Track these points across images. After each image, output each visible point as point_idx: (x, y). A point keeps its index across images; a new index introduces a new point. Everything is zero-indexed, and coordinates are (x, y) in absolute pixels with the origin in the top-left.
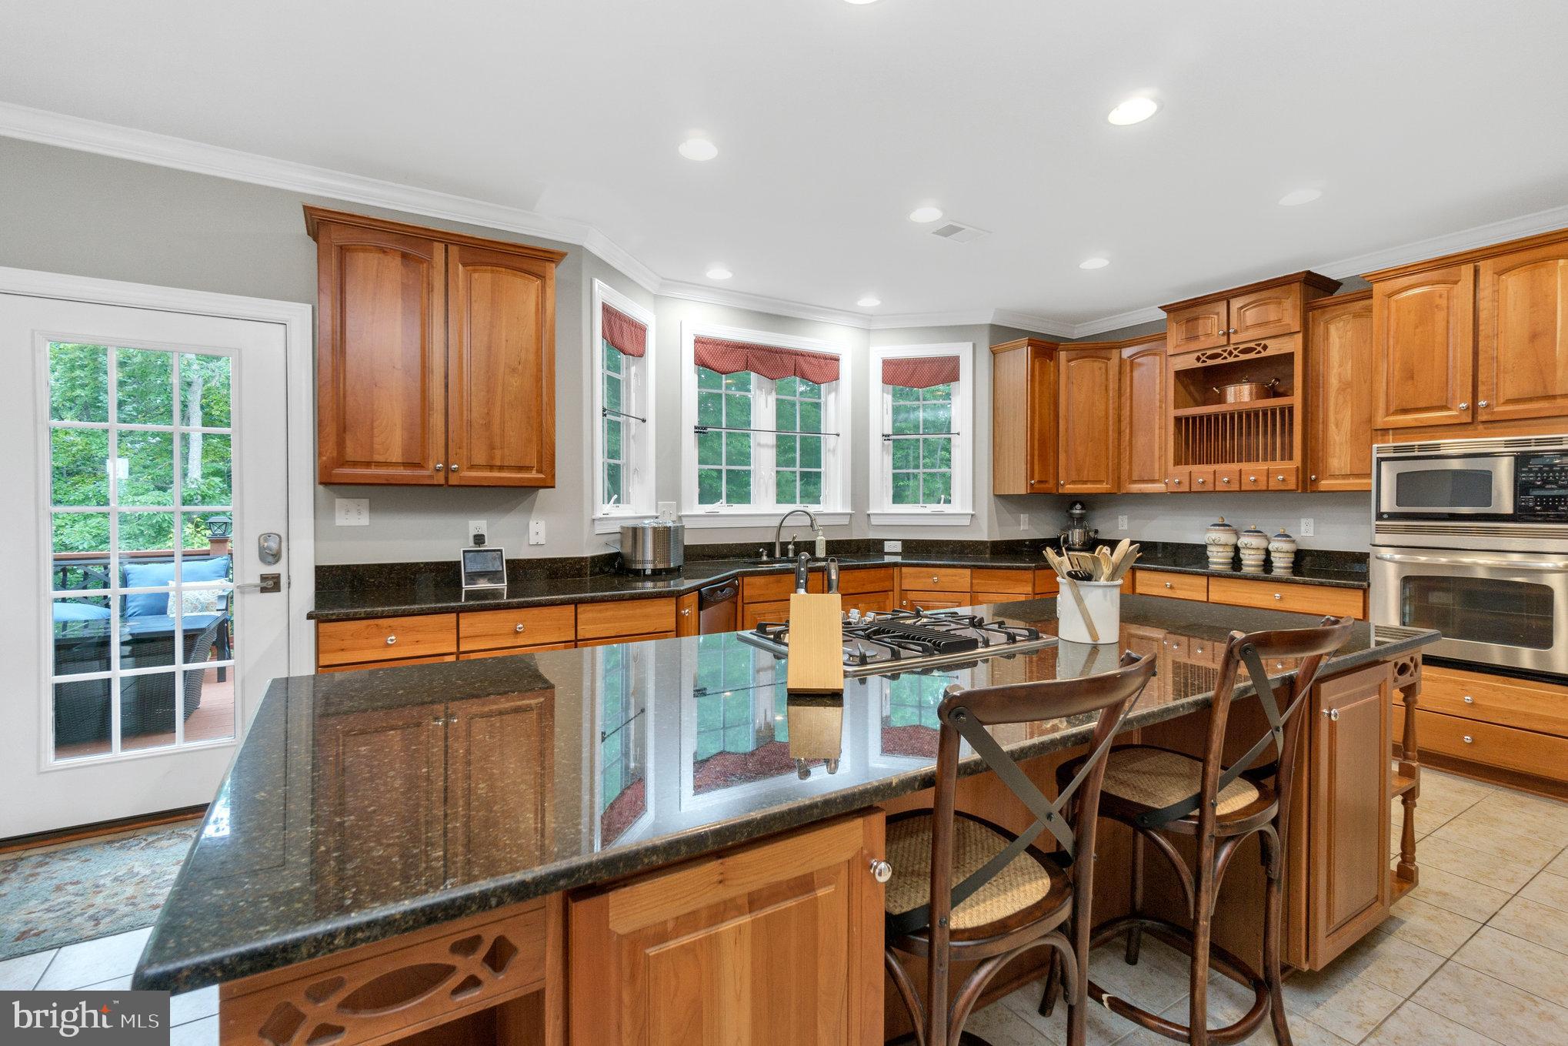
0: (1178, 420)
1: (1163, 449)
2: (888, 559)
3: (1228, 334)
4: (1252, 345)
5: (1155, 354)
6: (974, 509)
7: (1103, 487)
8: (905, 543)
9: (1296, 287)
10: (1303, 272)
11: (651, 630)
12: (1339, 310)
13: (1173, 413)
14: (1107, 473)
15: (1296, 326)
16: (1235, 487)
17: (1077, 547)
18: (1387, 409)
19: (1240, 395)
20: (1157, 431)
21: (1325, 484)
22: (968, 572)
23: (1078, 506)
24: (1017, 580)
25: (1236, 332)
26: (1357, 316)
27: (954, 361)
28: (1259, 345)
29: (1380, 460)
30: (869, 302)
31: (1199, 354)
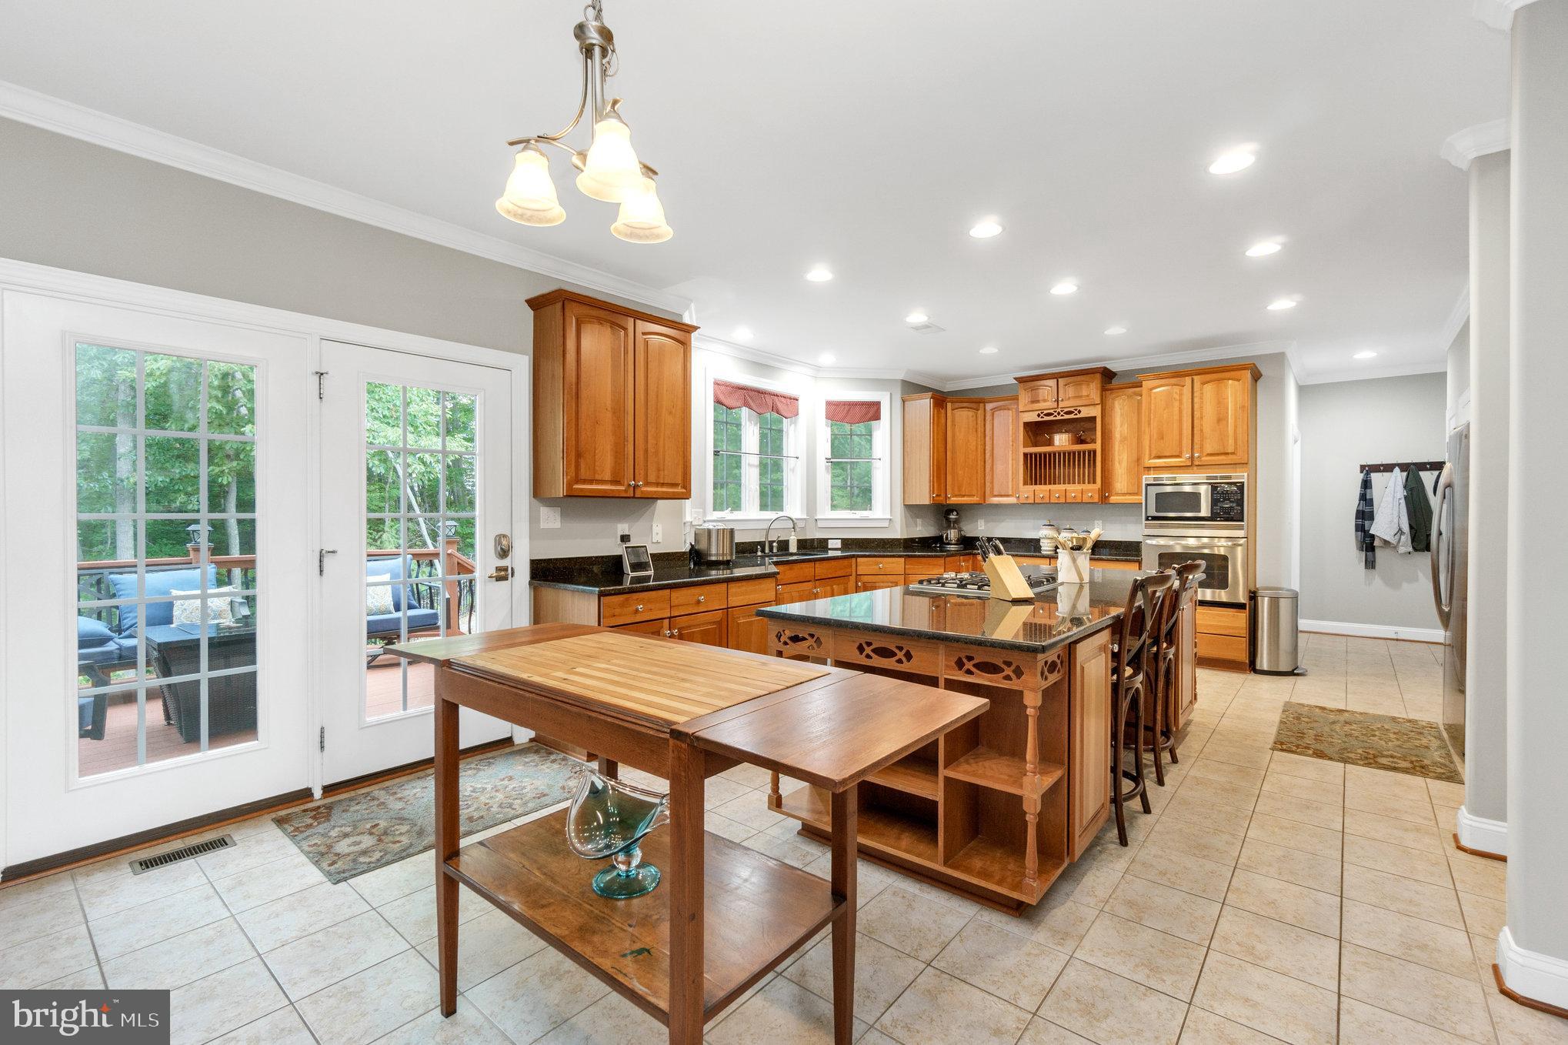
0: (1025, 455)
1: (1015, 474)
2: (831, 554)
3: (1057, 401)
4: (1072, 409)
5: (1009, 409)
6: (891, 516)
7: (975, 499)
8: (843, 540)
9: (1098, 376)
10: (1100, 368)
11: (763, 601)
12: (1120, 392)
13: (1023, 450)
14: (977, 490)
15: (1098, 401)
16: (1062, 500)
17: (953, 542)
18: (1150, 454)
19: (1061, 441)
20: (1010, 462)
21: (1113, 499)
22: (902, 560)
23: (955, 513)
24: (934, 565)
25: (1062, 400)
26: (1130, 397)
27: (877, 405)
28: (1076, 410)
29: (1148, 485)
30: (827, 359)
31: (1040, 412)
